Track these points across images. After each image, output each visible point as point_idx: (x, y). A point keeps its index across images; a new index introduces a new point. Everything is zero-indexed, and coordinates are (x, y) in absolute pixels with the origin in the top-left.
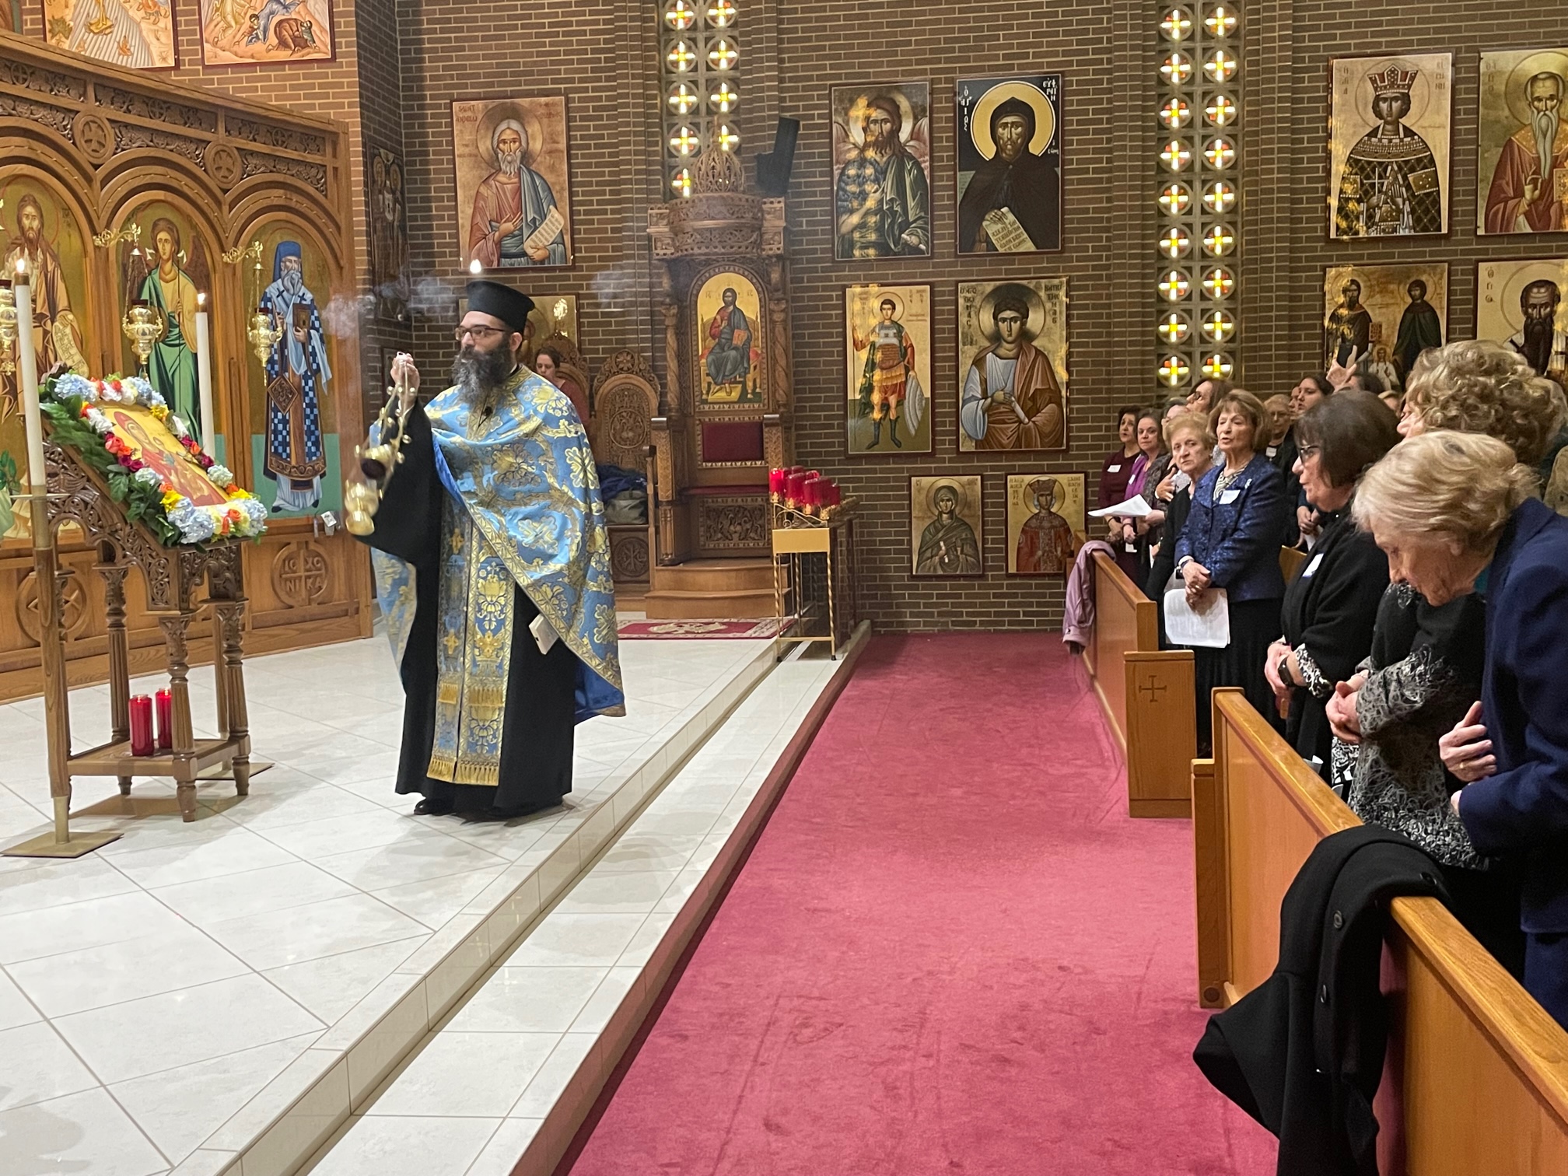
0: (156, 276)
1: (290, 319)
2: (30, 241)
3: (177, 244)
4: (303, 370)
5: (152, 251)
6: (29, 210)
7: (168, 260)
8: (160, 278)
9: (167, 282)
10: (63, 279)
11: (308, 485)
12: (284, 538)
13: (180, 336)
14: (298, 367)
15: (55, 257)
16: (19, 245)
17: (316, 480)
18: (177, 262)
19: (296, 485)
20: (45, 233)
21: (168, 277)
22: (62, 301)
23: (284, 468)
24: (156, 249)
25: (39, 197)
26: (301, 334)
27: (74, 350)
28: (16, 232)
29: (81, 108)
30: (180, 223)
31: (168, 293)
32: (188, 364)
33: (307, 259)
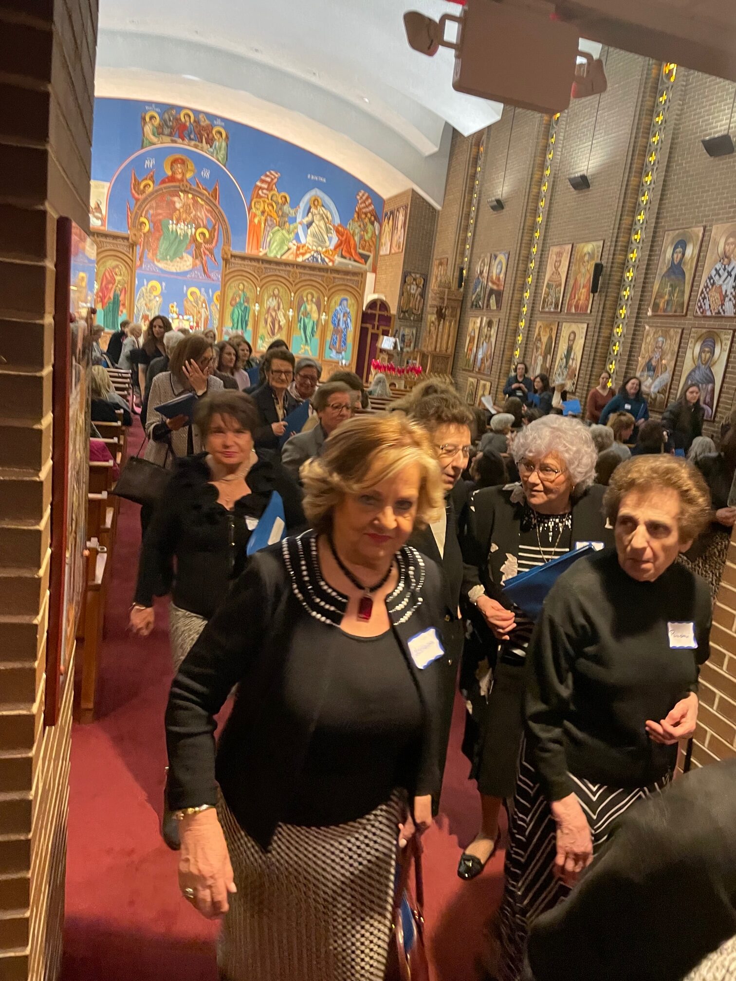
1: (342, 315)
2: (276, 296)
3: (313, 297)
6: (276, 290)
7: (310, 300)
8: (307, 304)
10: (282, 303)
11: (341, 353)
13: (310, 317)
14: (342, 326)
15: (281, 299)
16: (272, 296)
17: (343, 353)
18: (312, 301)
19: (337, 352)
22: (280, 307)
23: (335, 348)
24: (307, 298)
25: (279, 287)
26: (345, 319)
28: (272, 294)
29: (292, 270)
30: (314, 293)
31: (309, 307)
32: (311, 323)
33: (349, 302)
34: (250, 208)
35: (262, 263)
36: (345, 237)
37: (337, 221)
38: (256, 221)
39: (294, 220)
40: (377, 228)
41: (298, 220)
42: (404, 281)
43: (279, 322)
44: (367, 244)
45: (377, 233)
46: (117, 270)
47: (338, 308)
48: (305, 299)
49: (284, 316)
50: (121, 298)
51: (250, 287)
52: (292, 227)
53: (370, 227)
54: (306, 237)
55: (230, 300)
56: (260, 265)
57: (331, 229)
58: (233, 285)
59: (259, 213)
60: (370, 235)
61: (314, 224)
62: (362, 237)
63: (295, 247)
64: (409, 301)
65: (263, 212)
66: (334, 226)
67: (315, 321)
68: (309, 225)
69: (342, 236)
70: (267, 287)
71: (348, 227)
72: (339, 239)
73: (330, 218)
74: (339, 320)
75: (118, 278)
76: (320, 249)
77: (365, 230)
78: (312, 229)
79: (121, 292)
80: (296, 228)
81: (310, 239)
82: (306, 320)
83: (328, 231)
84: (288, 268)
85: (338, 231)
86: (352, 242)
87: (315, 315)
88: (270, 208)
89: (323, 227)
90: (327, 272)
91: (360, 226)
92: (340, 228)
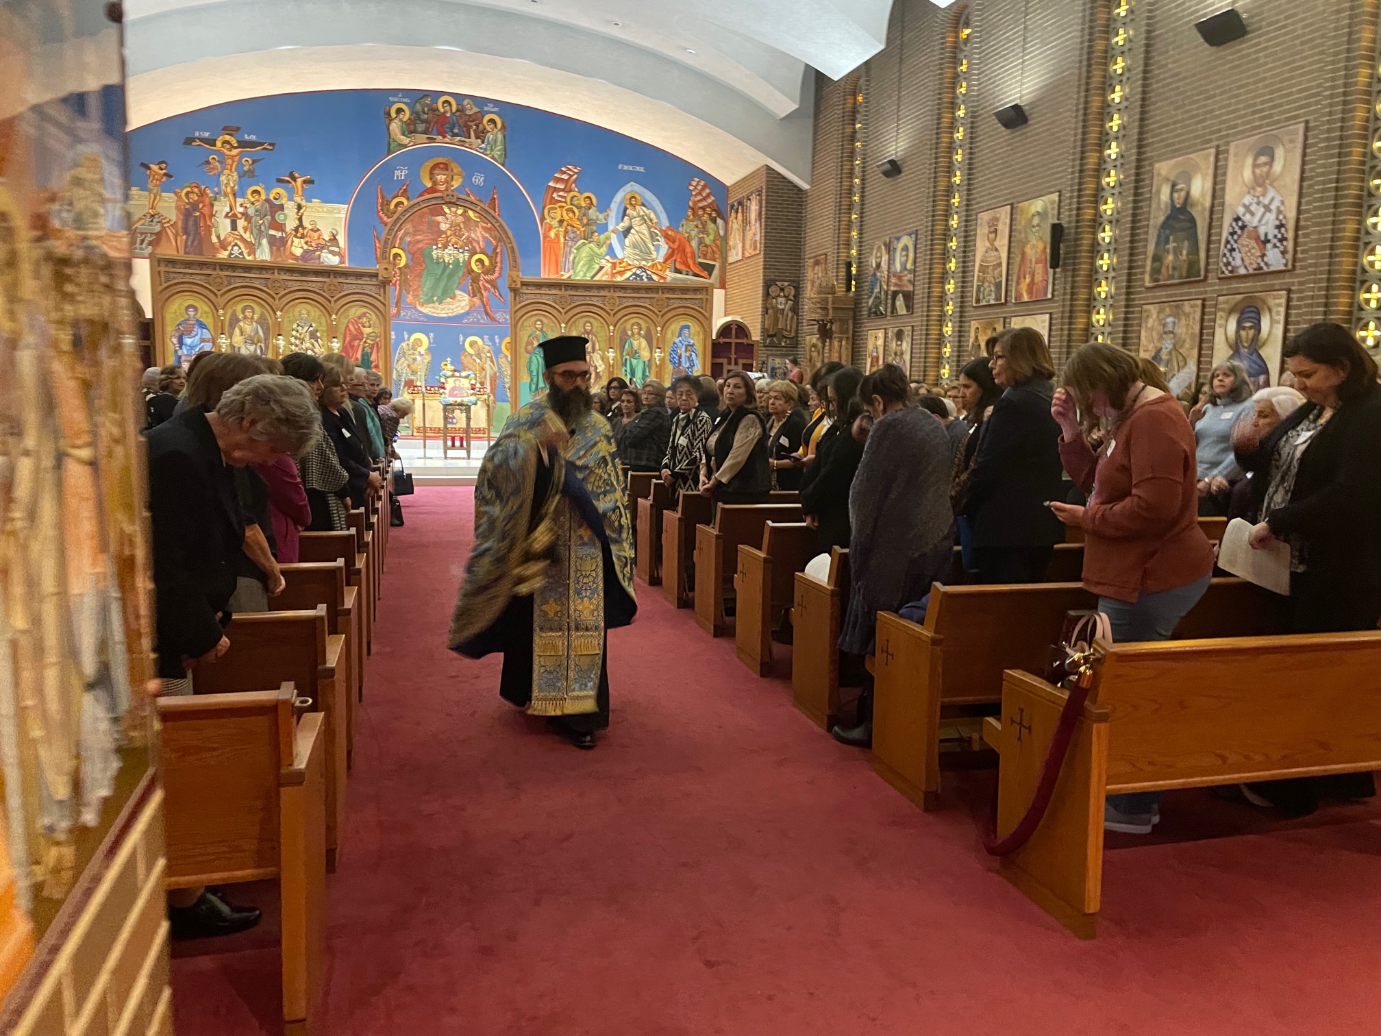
1: (683, 349)
2: (587, 333)
3: (640, 329)
6: (587, 324)
7: (636, 334)
8: (633, 339)
10: (598, 342)
13: (639, 356)
14: (686, 364)
15: (595, 336)
18: (639, 334)
21: (636, 339)
22: (597, 347)
24: (632, 331)
25: (591, 320)
26: (688, 354)
28: (583, 330)
29: (608, 294)
30: (641, 322)
31: (635, 343)
32: (640, 366)
33: (692, 330)
34: (543, 219)
35: (566, 290)
36: (677, 244)
37: (665, 223)
38: (552, 234)
39: (604, 228)
40: (720, 227)
41: (611, 227)
42: (767, 295)
43: (596, 368)
44: (710, 250)
45: (722, 233)
46: (364, 319)
47: (677, 341)
48: (629, 333)
49: (603, 359)
50: (373, 357)
51: (552, 324)
52: (602, 236)
53: (711, 226)
54: (623, 249)
55: (524, 345)
56: (563, 292)
57: (657, 235)
58: (526, 324)
59: (555, 223)
60: (711, 237)
61: (632, 231)
62: (701, 241)
63: (610, 265)
64: (776, 320)
65: (561, 222)
66: (661, 231)
67: (646, 360)
68: (627, 232)
69: (674, 242)
70: (574, 322)
71: (680, 229)
72: (670, 247)
73: (655, 220)
74: (680, 357)
75: (366, 331)
76: (644, 263)
77: (704, 231)
78: (630, 237)
79: (372, 349)
80: (608, 238)
81: (629, 251)
82: (634, 362)
83: (653, 237)
84: (603, 293)
85: (666, 237)
86: (688, 250)
87: (645, 354)
88: (571, 215)
89: (646, 232)
90: (658, 293)
91: (697, 227)
92: (670, 233)
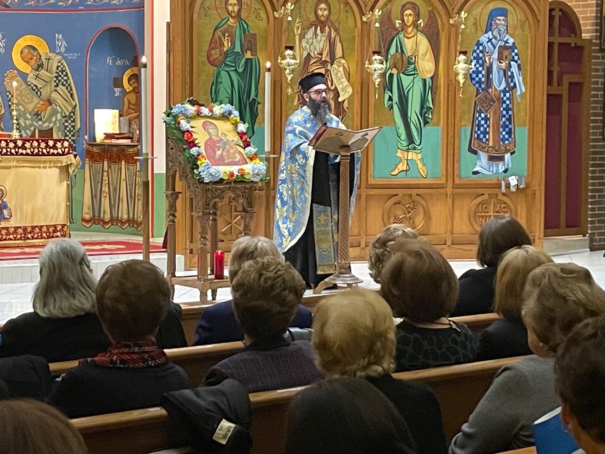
0: (401, 36)
2: (322, 22)
4: (502, 88)
5: (400, 22)
6: (323, 6)
7: (410, 26)
8: (404, 36)
9: (409, 38)
10: (341, 41)
12: (480, 191)
13: (415, 69)
14: (499, 85)
15: (336, 30)
16: (314, 25)
20: (332, 17)
21: (410, 36)
23: (484, 148)
24: (403, 20)
27: (344, 80)
32: (417, 90)
33: (512, 17)
43: (337, 94)
49: (349, 76)
87: (426, 64)
